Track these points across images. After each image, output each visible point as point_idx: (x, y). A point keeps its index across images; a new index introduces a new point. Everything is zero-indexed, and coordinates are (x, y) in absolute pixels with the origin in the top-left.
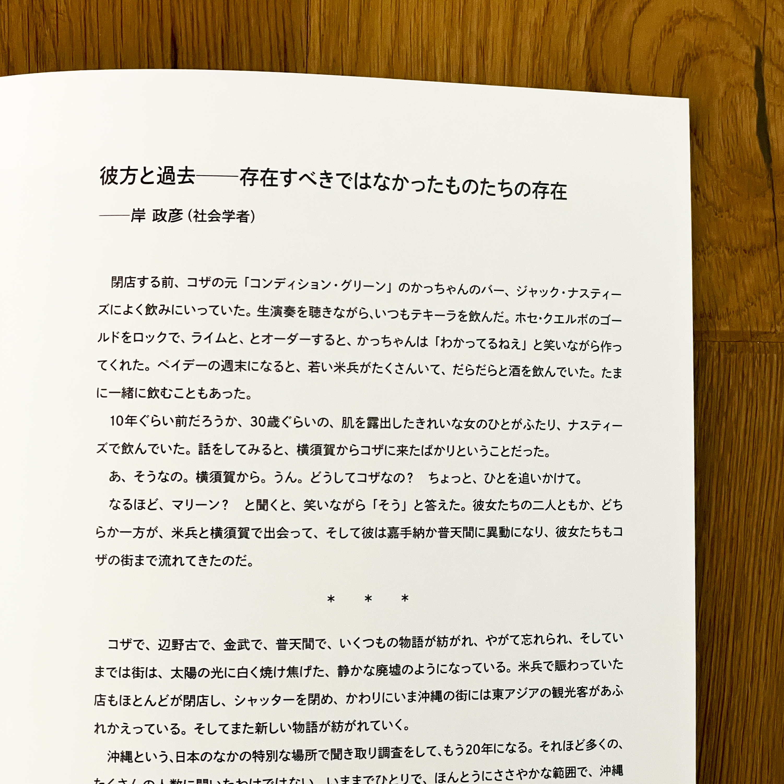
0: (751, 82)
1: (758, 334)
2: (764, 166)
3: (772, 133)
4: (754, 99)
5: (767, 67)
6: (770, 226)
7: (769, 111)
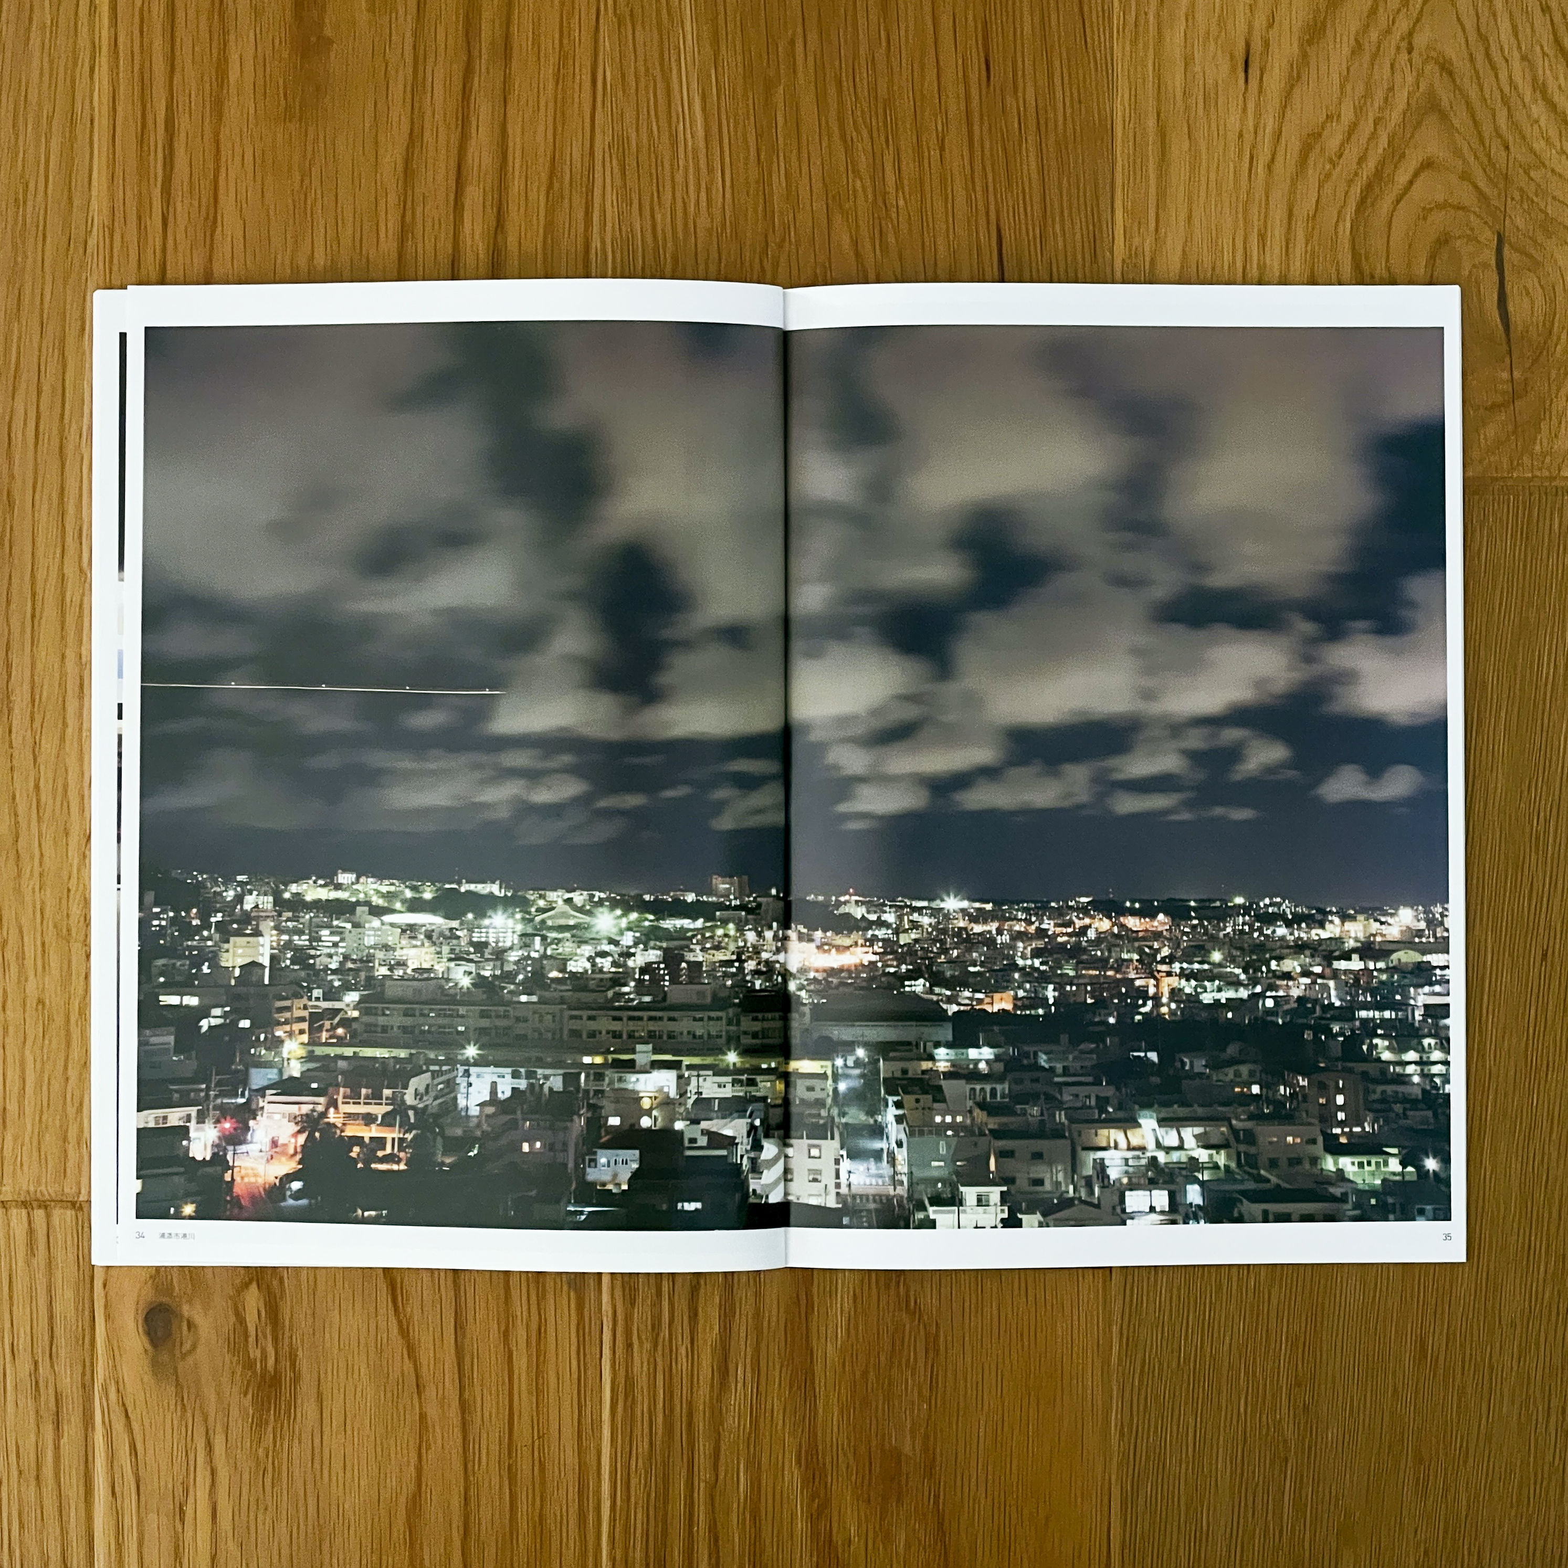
0: (1493, 262)
1: (1496, 479)
2: (1504, 336)
3: (1511, 308)
4: (1495, 277)
5: (1506, 250)
6: (1507, 387)
7: (1508, 287)
